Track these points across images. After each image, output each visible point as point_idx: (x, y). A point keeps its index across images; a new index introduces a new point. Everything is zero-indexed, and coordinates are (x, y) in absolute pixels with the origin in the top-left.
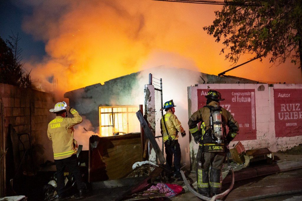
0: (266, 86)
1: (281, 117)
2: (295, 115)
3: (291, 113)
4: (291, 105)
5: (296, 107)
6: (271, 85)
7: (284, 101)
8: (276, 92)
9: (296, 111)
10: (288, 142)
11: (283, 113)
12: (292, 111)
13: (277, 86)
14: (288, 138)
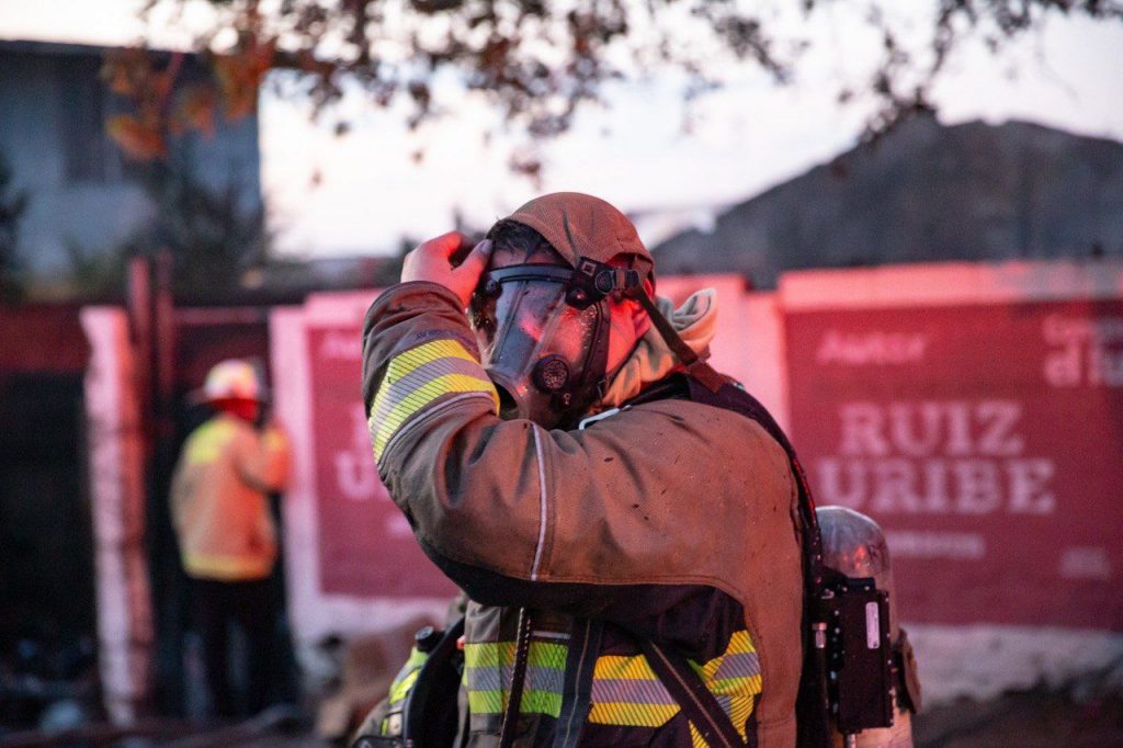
2: (968, 486)
4: (931, 413)
5: (977, 429)
9: (976, 455)
11: (857, 470)
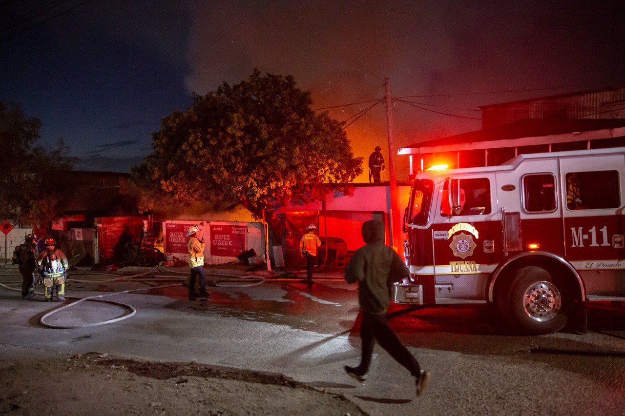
0: (205, 223)
1: (215, 243)
2: (226, 243)
3: (223, 241)
4: (223, 235)
5: (226, 237)
6: (208, 222)
7: (218, 233)
8: (212, 227)
9: (226, 240)
10: (220, 259)
11: (216, 241)
12: (223, 240)
13: (212, 223)
14: (220, 257)
